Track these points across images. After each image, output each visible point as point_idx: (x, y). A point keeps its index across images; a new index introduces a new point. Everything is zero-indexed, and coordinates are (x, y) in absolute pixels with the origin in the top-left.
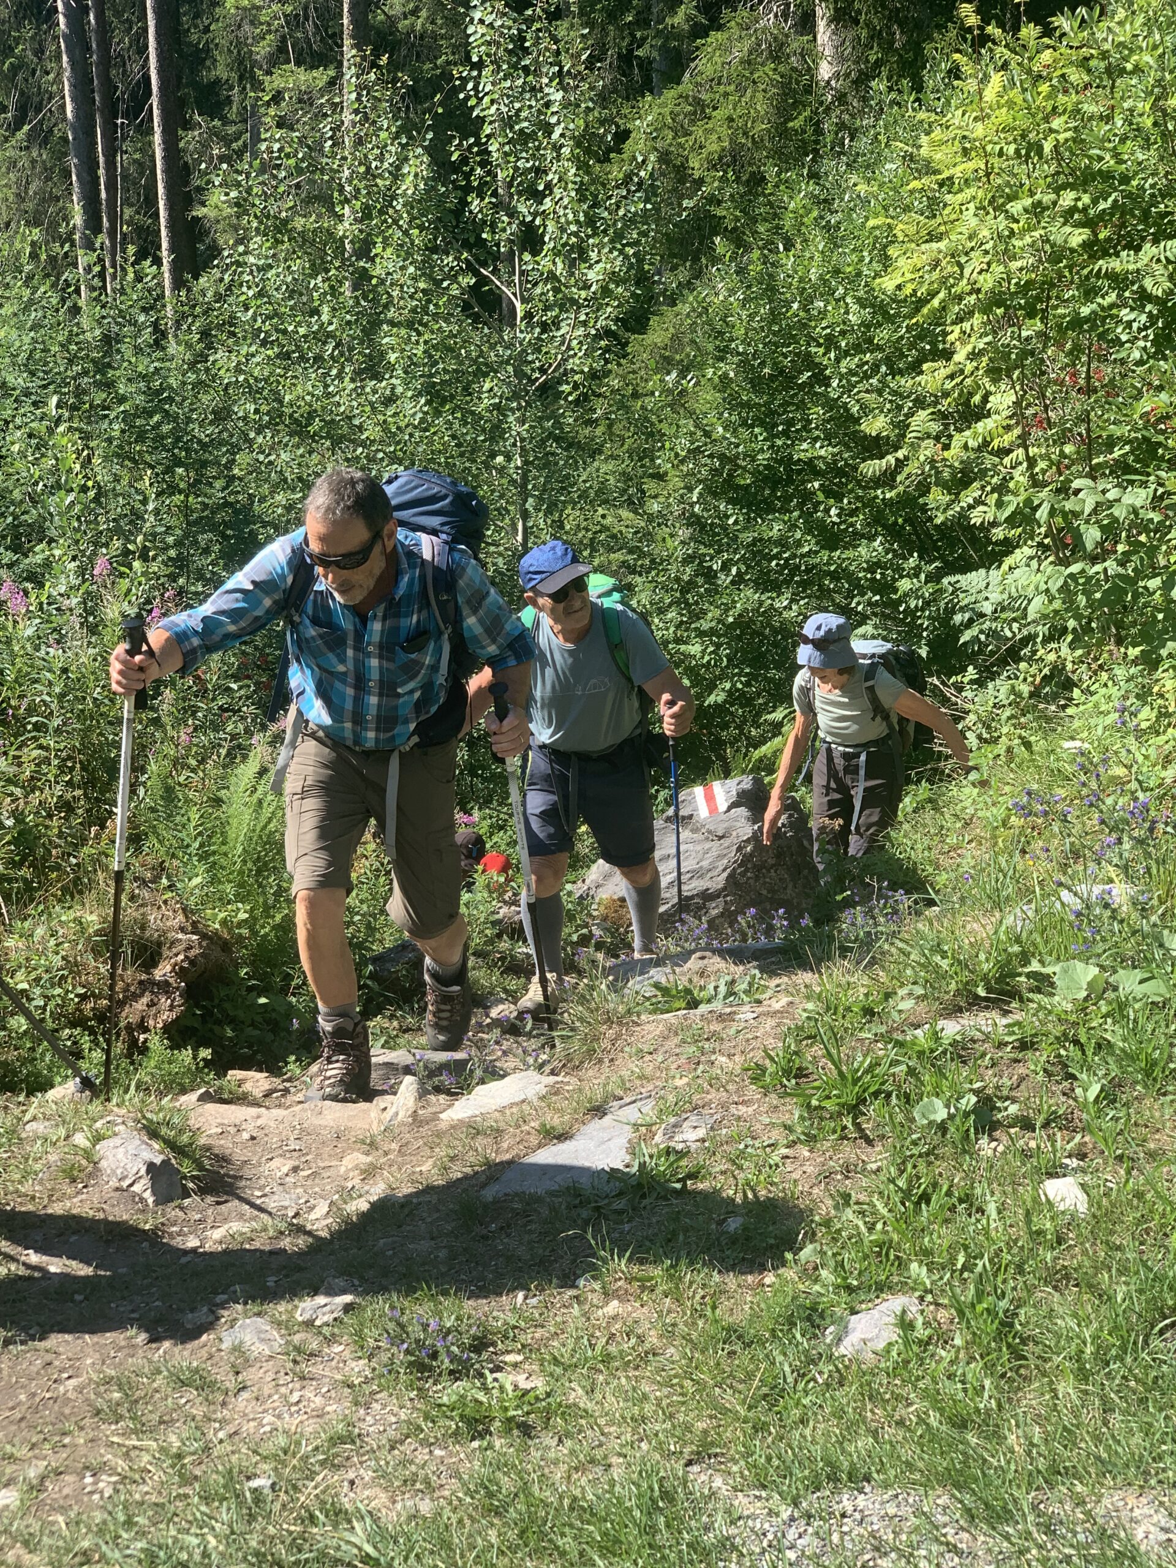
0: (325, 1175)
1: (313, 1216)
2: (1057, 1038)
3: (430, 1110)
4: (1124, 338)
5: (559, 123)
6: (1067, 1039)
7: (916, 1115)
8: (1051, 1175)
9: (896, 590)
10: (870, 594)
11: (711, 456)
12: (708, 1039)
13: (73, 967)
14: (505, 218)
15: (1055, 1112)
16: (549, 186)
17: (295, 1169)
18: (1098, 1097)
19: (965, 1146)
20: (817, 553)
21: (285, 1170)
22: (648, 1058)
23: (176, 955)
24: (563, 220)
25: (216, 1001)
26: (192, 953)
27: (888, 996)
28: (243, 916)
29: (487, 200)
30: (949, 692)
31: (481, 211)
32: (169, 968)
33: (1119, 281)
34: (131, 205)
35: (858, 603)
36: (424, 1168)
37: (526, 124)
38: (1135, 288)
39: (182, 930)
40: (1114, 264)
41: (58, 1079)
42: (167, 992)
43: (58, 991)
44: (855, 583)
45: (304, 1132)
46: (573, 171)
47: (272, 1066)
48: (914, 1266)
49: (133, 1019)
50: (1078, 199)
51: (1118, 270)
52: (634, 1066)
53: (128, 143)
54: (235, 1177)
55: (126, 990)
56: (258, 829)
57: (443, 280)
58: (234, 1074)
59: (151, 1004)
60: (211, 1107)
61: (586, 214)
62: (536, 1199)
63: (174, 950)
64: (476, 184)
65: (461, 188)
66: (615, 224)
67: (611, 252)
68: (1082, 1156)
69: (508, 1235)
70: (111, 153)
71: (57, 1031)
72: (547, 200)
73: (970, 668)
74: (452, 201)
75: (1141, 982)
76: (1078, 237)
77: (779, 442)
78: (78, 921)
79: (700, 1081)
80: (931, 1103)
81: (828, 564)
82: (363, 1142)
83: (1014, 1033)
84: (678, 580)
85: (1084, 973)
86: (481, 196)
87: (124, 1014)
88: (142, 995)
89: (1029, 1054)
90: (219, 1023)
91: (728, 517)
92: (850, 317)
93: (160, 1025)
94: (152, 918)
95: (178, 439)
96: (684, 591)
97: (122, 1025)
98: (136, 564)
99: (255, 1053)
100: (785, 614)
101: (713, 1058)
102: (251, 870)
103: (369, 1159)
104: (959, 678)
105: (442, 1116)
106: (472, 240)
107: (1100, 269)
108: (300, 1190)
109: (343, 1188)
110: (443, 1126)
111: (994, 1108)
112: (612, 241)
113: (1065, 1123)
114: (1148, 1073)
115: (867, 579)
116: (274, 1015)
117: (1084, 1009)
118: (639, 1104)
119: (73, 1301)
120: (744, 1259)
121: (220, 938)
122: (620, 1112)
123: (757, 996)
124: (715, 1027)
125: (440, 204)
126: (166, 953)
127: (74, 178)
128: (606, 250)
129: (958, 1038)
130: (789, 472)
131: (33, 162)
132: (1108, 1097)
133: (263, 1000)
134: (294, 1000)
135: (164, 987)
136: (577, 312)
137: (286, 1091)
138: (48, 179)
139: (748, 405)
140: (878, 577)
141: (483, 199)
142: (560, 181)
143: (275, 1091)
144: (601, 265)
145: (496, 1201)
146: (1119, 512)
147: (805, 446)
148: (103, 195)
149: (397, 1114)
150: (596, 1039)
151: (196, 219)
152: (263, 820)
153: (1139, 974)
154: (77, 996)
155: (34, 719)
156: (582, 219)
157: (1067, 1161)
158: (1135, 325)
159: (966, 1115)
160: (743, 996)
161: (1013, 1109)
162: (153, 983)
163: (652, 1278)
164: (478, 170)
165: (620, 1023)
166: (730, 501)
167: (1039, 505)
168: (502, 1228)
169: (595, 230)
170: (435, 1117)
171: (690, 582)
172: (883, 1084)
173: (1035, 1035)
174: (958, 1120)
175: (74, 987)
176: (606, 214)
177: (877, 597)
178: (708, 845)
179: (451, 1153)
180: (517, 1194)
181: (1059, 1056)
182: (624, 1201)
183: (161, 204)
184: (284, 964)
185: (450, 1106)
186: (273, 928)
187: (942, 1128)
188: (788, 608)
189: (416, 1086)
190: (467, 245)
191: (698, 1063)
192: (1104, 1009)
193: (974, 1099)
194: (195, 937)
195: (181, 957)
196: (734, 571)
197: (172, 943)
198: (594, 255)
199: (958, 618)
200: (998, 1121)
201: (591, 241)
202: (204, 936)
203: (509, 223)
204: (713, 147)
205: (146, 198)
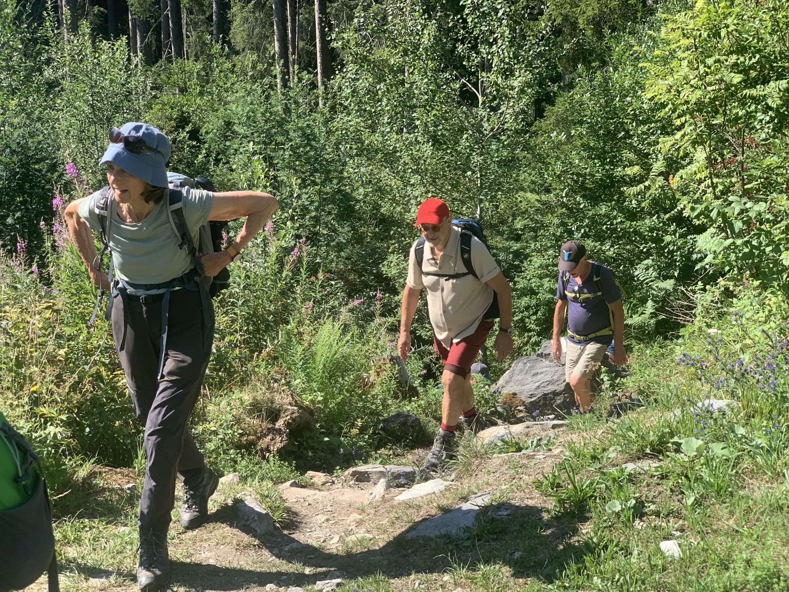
0: (341, 523)
1: (331, 542)
2: (678, 474)
3: (391, 495)
4: (758, 127)
5: (501, 8)
6: (683, 475)
7: (607, 508)
8: (666, 539)
9: (663, 241)
10: (650, 243)
11: (572, 174)
12: (521, 467)
13: (238, 420)
14: (474, 55)
15: (672, 509)
16: (495, 40)
17: (328, 520)
18: (693, 503)
19: (627, 523)
20: (624, 222)
21: (323, 520)
22: (492, 475)
23: (287, 416)
24: (502, 56)
25: (305, 438)
26: (294, 415)
27: (604, 450)
28: (320, 398)
29: (466, 46)
30: (690, 294)
31: (463, 51)
32: (282, 422)
33: (756, 100)
34: (303, 40)
35: (644, 248)
36: (384, 522)
37: (485, 8)
38: (763, 103)
39: (290, 404)
40: (754, 92)
41: (226, 473)
42: (280, 434)
43: (230, 431)
44: (643, 238)
45: (334, 502)
46: (508, 32)
47: (329, 469)
48: (595, 578)
49: (264, 446)
50: (738, 59)
51: (755, 95)
52: (485, 478)
53: (303, 9)
54: (299, 522)
55: (261, 432)
56: (330, 357)
57: (442, 86)
58: (310, 473)
59: (272, 439)
60: (295, 489)
61: (514, 53)
62: (430, 539)
63: (286, 414)
64: (461, 38)
65: (454, 39)
66: (528, 58)
67: (525, 72)
68: (682, 530)
69: (416, 555)
70: (294, 14)
71: (228, 450)
72: (494, 46)
73: (700, 283)
74: (449, 46)
75: (722, 449)
76: (737, 78)
77: (607, 167)
78: (240, 399)
79: (513, 487)
80: (614, 503)
81: (630, 228)
82: (358, 509)
83: (658, 471)
84: (554, 235)
85: (697, 443)
86: (463, 43)
87: (259, 444)
88: (268, 435)
89: (664, 481)
90: (306, 449)
91: (580, 204)
92: (644, 106)
93: (276, 449)
94: (276, 398)
95: (316, 159)
96: (557, 241)
97: (259, 448)
98: (289, 223)
99: (322, 464)
100: (607, 253)
101: (522, 476)
102: (326, 376)
103: (361, 517)
104: (693, 287)
105: (396, 498)
106: (458, 65)
107: (746, 94)
108: (328, 530)
109: (347, 530)
110: (395, 503)
111: (644, 506)
112: (526, 66)
113: (678, 515)
114: (718, 492)
115: (649, 236)
116: (333, 446)
117: (693, 461)
118: (483, 497)
119: (218, 576)
120: (519, 572)
121: (309, 408)
122: (476, 500)
123: (551, 447)
124: (525, 461)
125: (443, 48)
126: (282, 415)
127: (275, 27)
128: (523, 71)
129: (632, 472)
130: (612, 182)
131: (256, 19)
132: (698, 503)
133: (326, 439)
134: (343, 439)
135: (279, 432)
136: (509, 101)
137: (333, 482)
138: (264, 27)
139: (593, 149)
140: (655, 235)
141: (464, 45)
142: (501, 36)
143: (328, 482)
144: (520, 78)
145: (412, 539)
146: (752, 214)
147: (620, 169)
148: (290, 36)
149: (375, 496)
150: (470, 465)
151: (333, 49)
152: (333, 352)
153: (722, 445)
154: (238, 434)
155: (232, 300)
156: (511, 56)
157: (675, 533)
158: (764, 122)
159: (629, 509)
160: (544, 446)
161: (653, 507)
162: (274, 429)
163: (476, 578)
164: (462, 31)
165: (481, 458)
166: (583, 196)
167: (712, 210)
168: (413, 552)
169: (518, 60)
170: (392, 498)
171: (560, 236)
172: (594, 492)
173: (669, 472)
174: (625, 512)
175: (238, 429)
176: (523, 53)
177: (654, 245)
178: (557, 368)
179: (397, 516)
180: (421, 537)
181: (678, 483)
182: (469, 542)
183: (318, 40)
184: (340, 421)
185: (400, 494)
186: (336, 404)
187: (618, 515)
188: (609, 250)
189: (385, 484)
190: (455, 68)
191: (514, 479)
192: (702, 461)
193: (634, 502)
194: (296, 408)
195: (289, 417)
196: (582, 231)
197: (285, 410)
198: (517, 74)
199: (695, 256)
200: (646, 513)
201: (516, 66)
202: (300, 407)
203: (476, 57)
204: (590, 13)
205: (311, 36)
